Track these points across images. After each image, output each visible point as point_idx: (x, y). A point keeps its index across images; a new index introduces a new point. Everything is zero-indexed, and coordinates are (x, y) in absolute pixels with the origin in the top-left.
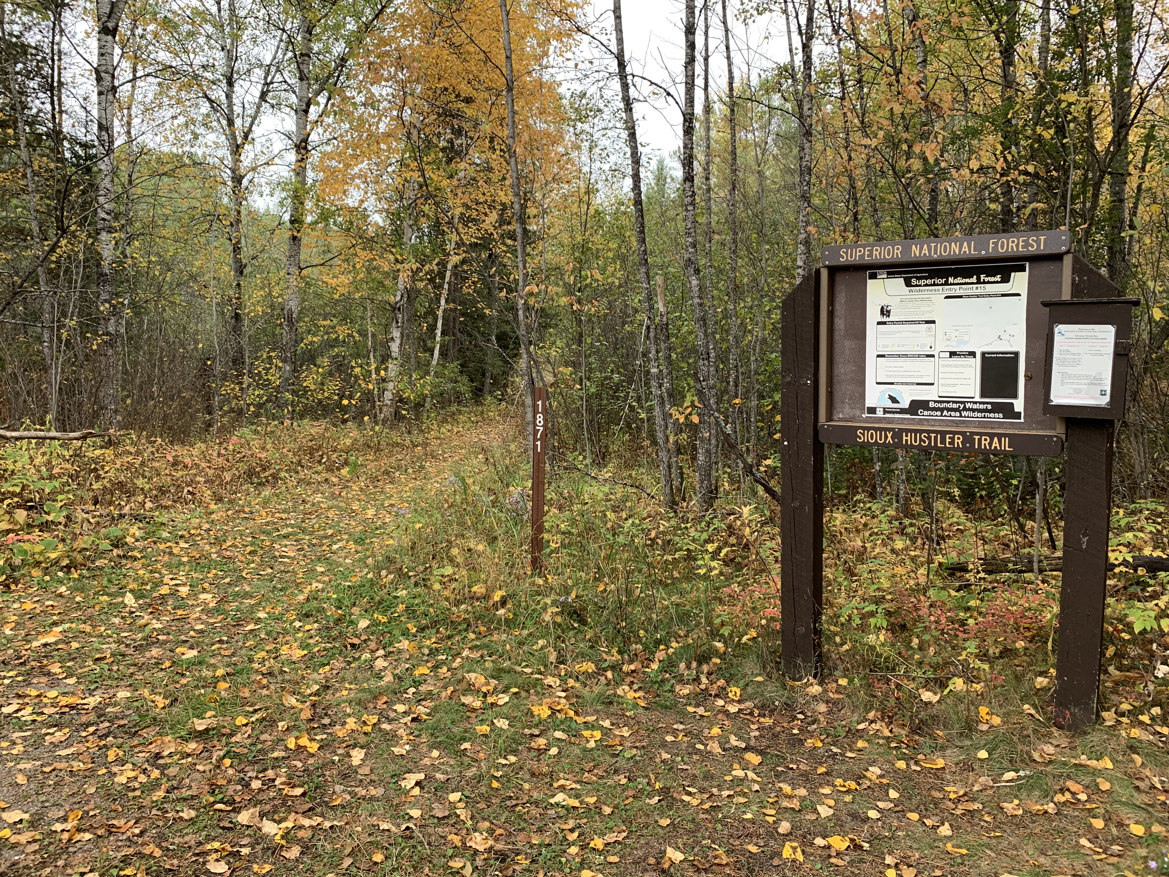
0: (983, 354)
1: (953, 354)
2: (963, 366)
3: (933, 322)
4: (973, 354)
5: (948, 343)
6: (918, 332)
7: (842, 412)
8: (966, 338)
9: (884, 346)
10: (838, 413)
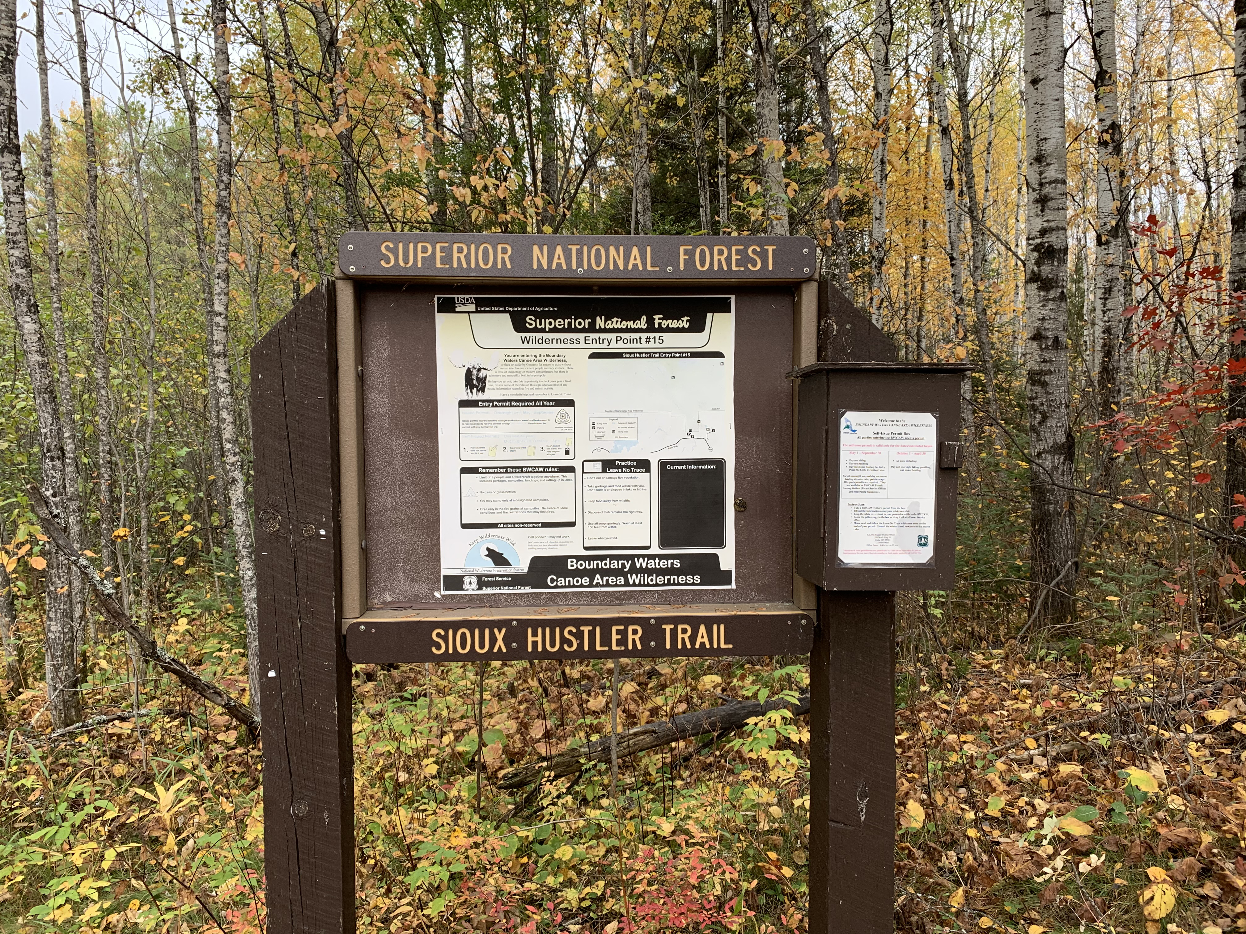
0: (663, 464)
1: (608, 465)
2: (628, 488)
3: (570, 403)
4: (644, 465)
5: (599, 444)
6: (542, 422)
7: (391, 589)
8: (631, 435)
9: (474, 450)
10: (383, 591)
